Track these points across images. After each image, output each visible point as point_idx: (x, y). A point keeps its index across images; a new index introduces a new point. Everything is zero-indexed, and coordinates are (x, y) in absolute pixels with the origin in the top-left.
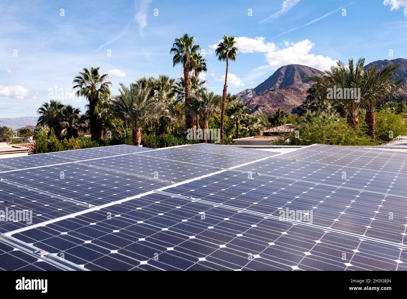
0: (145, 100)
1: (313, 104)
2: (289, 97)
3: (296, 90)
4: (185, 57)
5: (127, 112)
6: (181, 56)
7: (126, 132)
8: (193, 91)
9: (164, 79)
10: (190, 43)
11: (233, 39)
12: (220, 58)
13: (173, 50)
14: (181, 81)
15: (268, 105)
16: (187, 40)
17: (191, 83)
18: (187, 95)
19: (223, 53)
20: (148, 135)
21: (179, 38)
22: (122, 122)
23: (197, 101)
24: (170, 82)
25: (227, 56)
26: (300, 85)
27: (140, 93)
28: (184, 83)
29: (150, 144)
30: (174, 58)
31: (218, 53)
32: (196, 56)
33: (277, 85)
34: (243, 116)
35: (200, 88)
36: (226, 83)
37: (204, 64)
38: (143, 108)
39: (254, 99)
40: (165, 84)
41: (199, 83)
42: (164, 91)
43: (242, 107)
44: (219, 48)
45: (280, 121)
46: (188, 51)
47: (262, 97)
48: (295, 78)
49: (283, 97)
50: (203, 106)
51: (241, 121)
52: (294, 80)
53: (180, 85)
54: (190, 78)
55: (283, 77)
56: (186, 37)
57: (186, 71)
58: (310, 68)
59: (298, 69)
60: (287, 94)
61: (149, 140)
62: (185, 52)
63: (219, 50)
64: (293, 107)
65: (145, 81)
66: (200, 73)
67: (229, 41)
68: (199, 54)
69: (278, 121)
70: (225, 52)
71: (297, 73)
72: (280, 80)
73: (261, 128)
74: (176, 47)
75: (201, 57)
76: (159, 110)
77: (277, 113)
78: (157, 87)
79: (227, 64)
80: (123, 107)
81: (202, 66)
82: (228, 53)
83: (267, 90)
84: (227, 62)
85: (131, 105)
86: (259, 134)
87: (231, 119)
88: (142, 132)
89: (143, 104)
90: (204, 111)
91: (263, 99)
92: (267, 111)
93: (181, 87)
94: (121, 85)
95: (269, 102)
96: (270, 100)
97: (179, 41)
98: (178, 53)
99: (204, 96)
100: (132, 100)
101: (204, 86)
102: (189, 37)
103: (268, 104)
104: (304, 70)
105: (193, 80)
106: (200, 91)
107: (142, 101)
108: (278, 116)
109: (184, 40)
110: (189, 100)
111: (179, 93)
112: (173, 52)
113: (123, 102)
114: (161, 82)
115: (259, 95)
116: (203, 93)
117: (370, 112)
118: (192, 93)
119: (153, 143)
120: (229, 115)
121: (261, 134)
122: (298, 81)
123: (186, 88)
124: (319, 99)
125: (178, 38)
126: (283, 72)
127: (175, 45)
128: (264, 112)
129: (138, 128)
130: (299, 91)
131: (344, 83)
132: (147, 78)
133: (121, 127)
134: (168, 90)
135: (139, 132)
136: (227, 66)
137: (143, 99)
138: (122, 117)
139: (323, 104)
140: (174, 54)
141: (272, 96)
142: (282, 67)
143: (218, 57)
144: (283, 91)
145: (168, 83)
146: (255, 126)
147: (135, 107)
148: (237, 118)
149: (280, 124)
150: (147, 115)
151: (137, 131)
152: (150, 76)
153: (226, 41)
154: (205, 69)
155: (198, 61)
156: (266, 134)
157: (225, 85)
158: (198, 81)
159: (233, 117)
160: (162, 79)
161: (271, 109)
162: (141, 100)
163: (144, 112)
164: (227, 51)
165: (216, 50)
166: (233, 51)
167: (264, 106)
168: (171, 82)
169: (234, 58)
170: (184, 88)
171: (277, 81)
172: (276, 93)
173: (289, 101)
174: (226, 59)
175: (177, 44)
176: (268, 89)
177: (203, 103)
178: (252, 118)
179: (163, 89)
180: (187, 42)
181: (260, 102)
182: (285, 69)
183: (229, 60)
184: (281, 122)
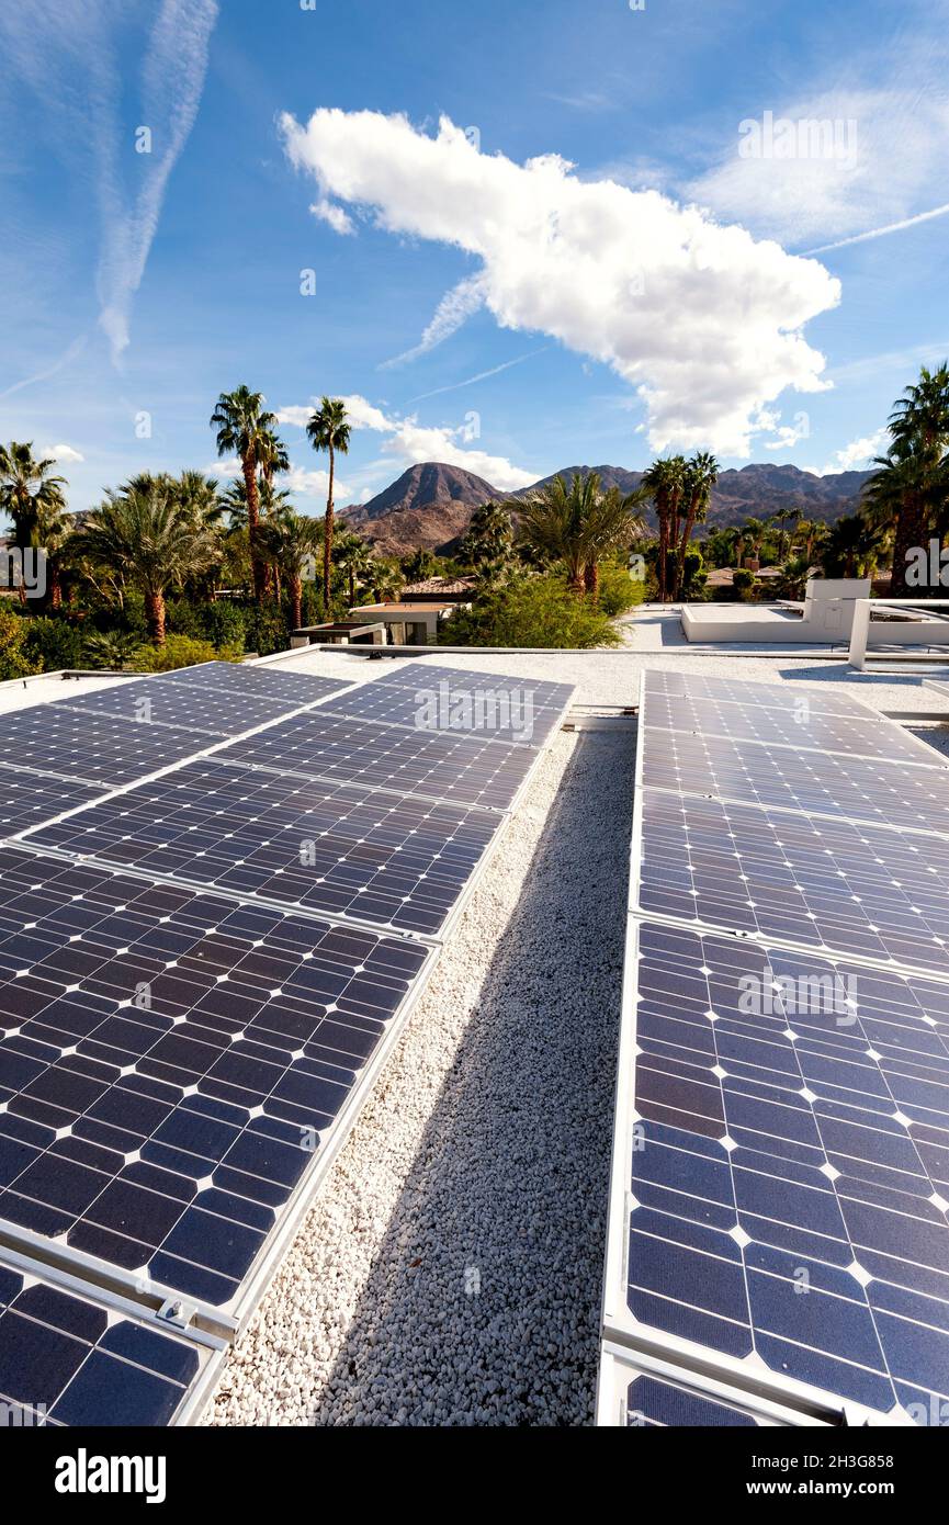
0: (167, 530)
1: (482, 543)
2: (429, 526)
3: (441, 511)
4: (245, 435)
5: (129, 553)
6: (235, 435)
7: (123, 594)
8: (264, 510)
9: (194, 480)
10: (254, 407)
11: (341, 406)
12: (316, 445)
13: (216, 418)
14: (237, 488)
15: (392, 539)
16: (247, 400)
17: (260, 495)
18: (252, 518)
19: (322, 434)
20: (176, 602)
21: (228, 394)
22: (111, 574)
23: (275, 532)
24: (208, 486)
25: (331, 442)
26: (448, 504)
27: (153, 513)
28: (245, 492)
29: (183, 621)
30: (220, 436)
31: (311, 433)
32: (265, 437)
33: (407, 501)
34: (362, 564)
35: (279, 505)
36: (330, 499)
37: (284, 454)
38: (164, 548)
39: (365, 526)
40: (197, 491)
41: (275, 495)
42: (196, 506)
43: (359, 545)
44: (313, 424)
45: (421, 571)
46: (251, 425)
47: (380, 522)
48: (439, 490)
49: (418, 523)
50: (289, 544)
51: (358, 573)
52: (436, 492)
53: (235, 498)
54: (256, 483)
55: (417, 485)
56: (244, 392)
57: (248, 468)
58: (465, 473)
59: (444, 471)
60: (424, 519)
61: (179, 614)
62: (243, 426)
63: (315, 428)
64: (436, 544)
65: (149, 481)
66: (276, 473)
67: (333, 412)
68: (271, 433)
69: (418, 572)
70: (326, 432)
71: (442, 480)
72: (412, 491)
73: (397, 588)
74: (222, 412)
75: (276, 439)
76: (202, 552)
77: (417, 556)
78: (180, 496)
79: (332, 458)
80: (116, 543)
81: (280, 458)
82: (332, 436)
83: (388, 510)
84: (332, 454)
85: (138, 539)
86: (392, 599)
87: (339, 569)
88: (165, 596)
89: (164, 538)
90: (291, 554)
92: (390, 550)
93: (238, 502)
94: (108, 492)
95: (394, 533)
96: (395, 528)
97: (230, 399)
98: (229, 426)
99: (289, 523)
100: (138, 528)
101: (287, 501)
102: (252, 393)
103: (392, 536)
104: (454, 475)
105: (263, 487)
106: (280, 512)
107: (162, 531)
108: (417, 563)
109: (240, 398)
110: (258, 531)
111: (235, 513)
112: (216, 424)
113: (118, 532)
114: (187, 487)
115: (373, 518)
116: (287, 517)
117: (591, 567)
118: (263, 515)
119: (189, 619)
120: (336, 561)
121: (397, 598)
122: (443, 496)
123: (251, 505)
124: (490, 533)
125: (226, 394)
126: (417, 477)
127: (220, 408)
128: (385, 551)
129: (156, 589)
130: (446, 514)
131: (566, 517)
132: (154, 476)
133: (109, 583)
134: (204, 506)
135: (160, 597)
136: (332, 463)
137: (163, 526)
138: (116, 564)
139: (498, 544)
140: (218, 428)
141: (398, 521)
142: (415, 467)
143: (312, 442)
144: (418, 513)
145: (204, 489)
146: (385, 583)
147: (146, 544)
148: (351, 568)
149: (422, 578)
150: (176, 561)
151: (155, 595)
152: (162, 472)
153: (327, 409)
154: (286, 466)
155: (272, 448)
156: (407, 598)
157: (329, 502)
158: (274, 490)
159: (342, 565)
160: (190, 480)
161: (397, 545)
162: (158, 527)
163: (170, 556)
164: (331, 431)
165: (308, 427)
166: (343, 432)
167: (384, 540)
168: (211, 486)
169: (345, 448)
170: (246, 504)
171: (406, 493)
172: (405, 516)
173: (428, 532)
174: (328, 447)
175: (224, 406)
176: (391, 507)
177: (289, 538)
178: (380, 568)
179: (194, 502)
180: (246, 406)
181: (376, 531)
182: (420, 470)
183: (335, 451)
184: (424, 574)
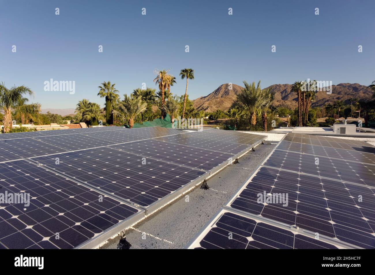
2: (226, 102)
3: (230, 98)
33: (220, 95)
39: (206, 103)
49: (223, 102)
52: (229, 92)
60: (225, 101)
91: (211, 103)
92: (213, 110)
96: (215, 103)
103: (214, 106)
104: (235, 87)
115: (208, 100)
122: (231, 94)
126: (223, 88)
141: (216, 101)
142: (222, 85)
144: (223, 99)
167: (211, 107)
171: (220, 92)
172: (219, 100)
173: (226, 105)
176: (214, 97)
181: (209, 104)
183: (189, 79)
